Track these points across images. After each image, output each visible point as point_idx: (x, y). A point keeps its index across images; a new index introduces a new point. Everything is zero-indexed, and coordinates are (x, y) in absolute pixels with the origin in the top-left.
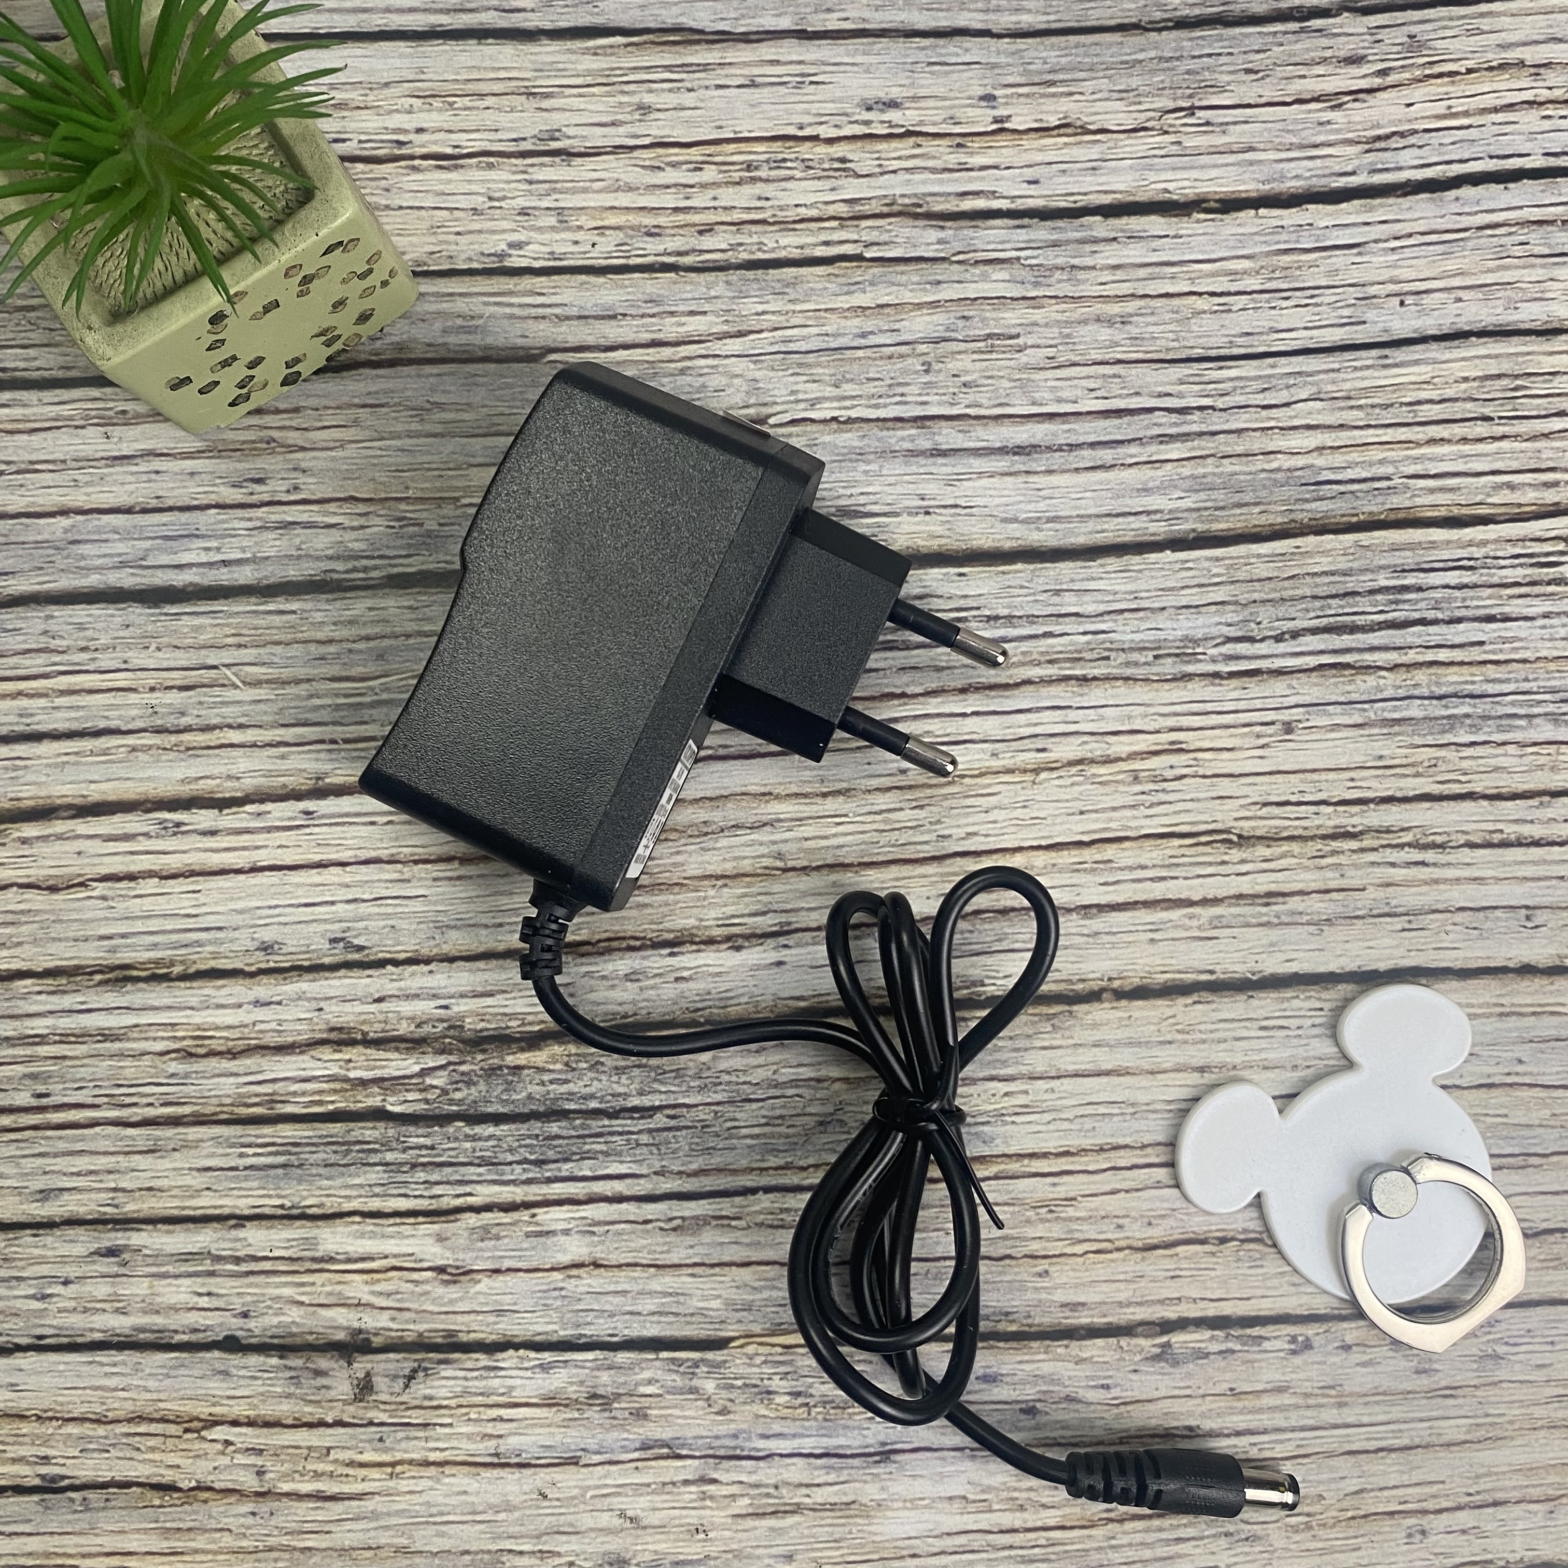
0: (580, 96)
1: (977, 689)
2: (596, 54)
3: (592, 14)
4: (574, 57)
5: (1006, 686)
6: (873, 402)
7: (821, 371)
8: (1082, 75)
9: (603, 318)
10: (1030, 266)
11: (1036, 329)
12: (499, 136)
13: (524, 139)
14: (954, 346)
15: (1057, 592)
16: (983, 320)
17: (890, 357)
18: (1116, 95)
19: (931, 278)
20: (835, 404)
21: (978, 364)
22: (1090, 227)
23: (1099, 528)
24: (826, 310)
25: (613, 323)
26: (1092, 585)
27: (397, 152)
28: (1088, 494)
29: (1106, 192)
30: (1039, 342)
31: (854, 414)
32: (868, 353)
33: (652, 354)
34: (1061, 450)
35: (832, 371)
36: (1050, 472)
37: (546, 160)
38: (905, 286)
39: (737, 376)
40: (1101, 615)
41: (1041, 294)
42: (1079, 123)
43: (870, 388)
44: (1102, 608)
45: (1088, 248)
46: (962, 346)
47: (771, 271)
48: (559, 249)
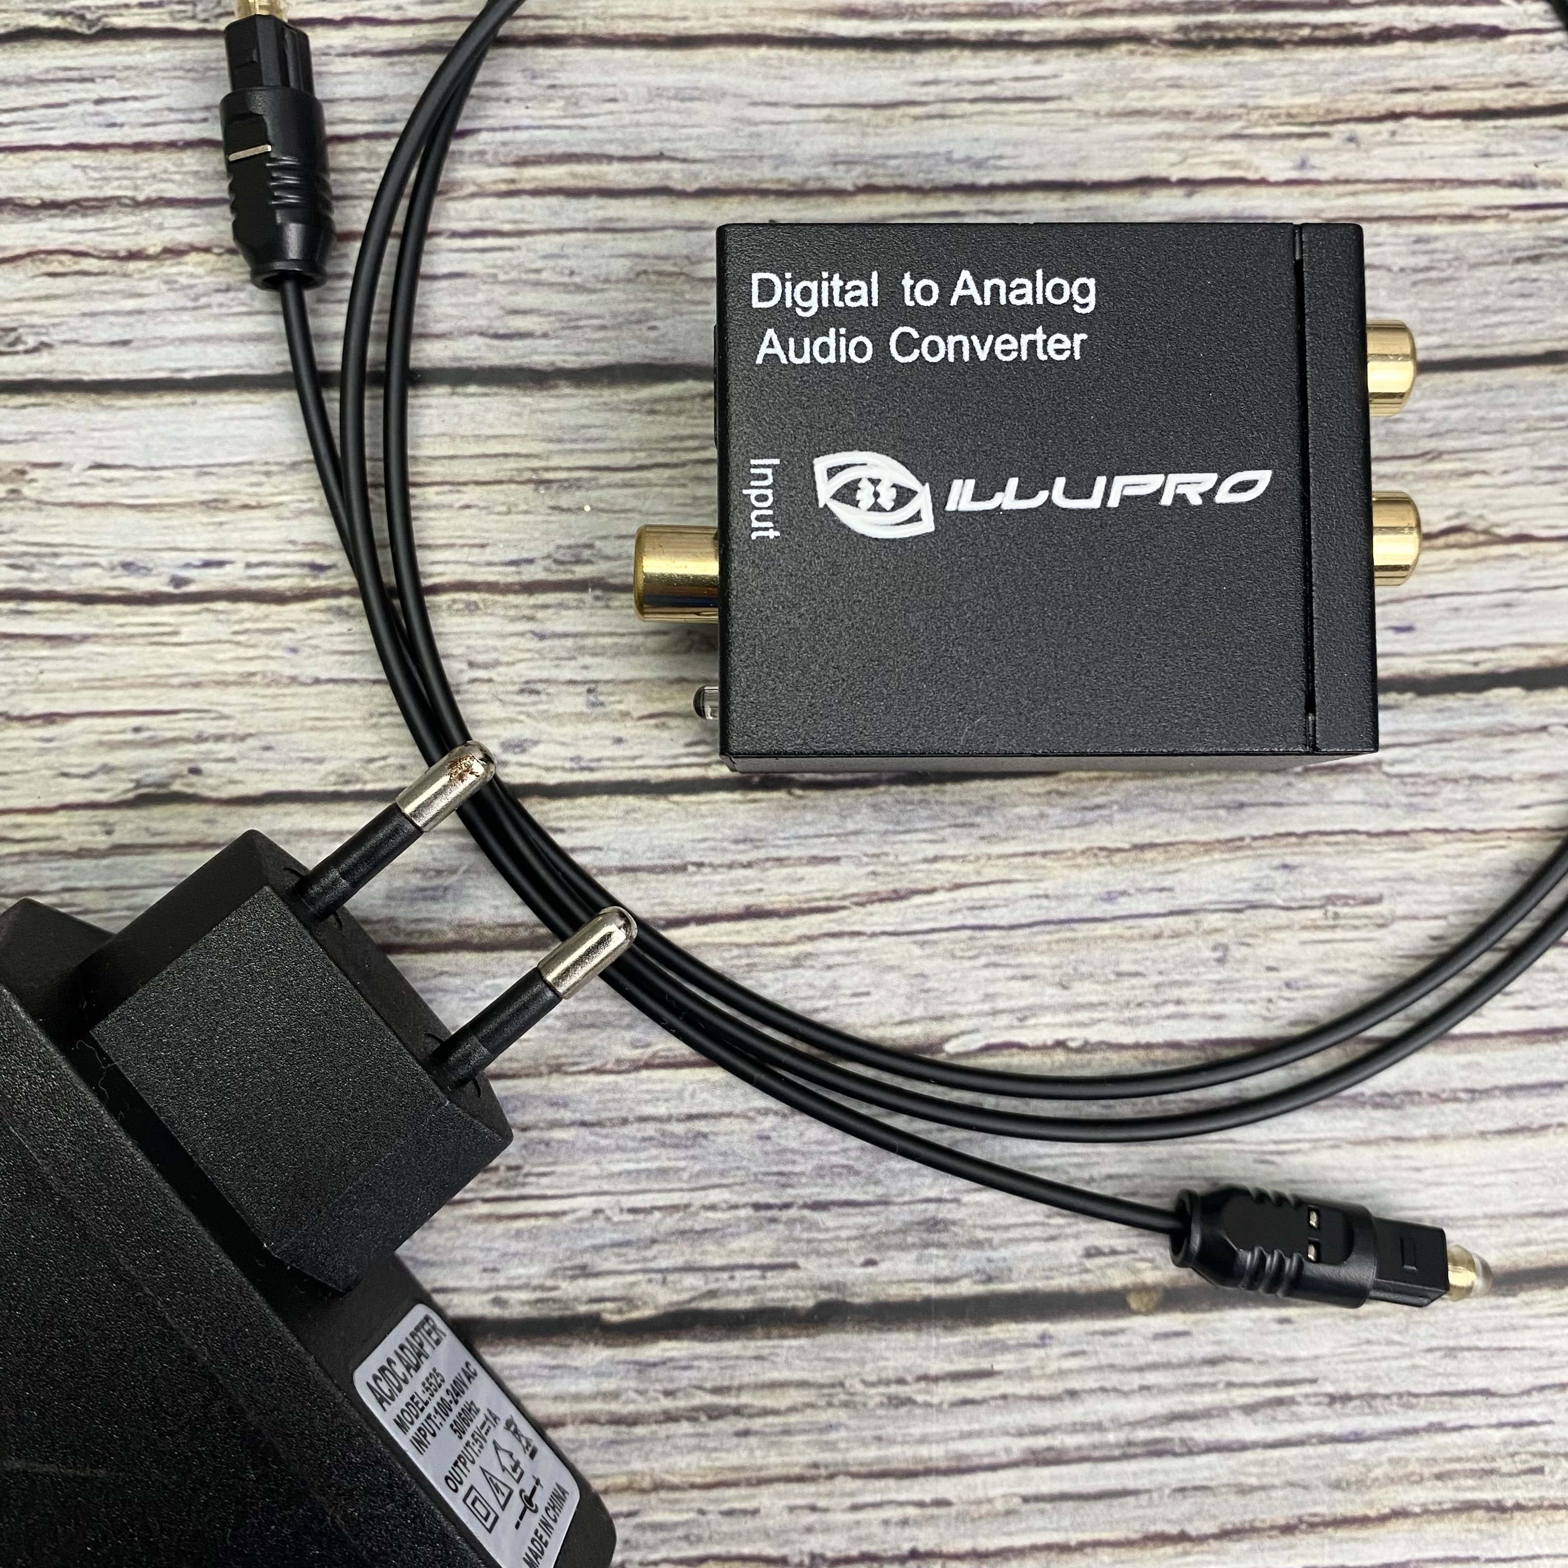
0: (626, 485)
1: (1312, 1526)
2: (652, 412)
3: (646, 341)
4: (614, 418)
5: (1363, 1521)
6: (1127, 1014)
7: (1036, 959)
8: (1484, 441)
9: (664, 870)
10: (1400, 776)
11: (1411, 886)
12: (487, 555)
13: (530, 561)
14: (1267, 917)
15: (1451, 1352)
16: (1320, 871)
17: (1157, 937)
18: (1546, 476)
19: (1227, 798)
20: (1062, 1018)
21: (1310, 950)
22: (1501, 707)
23: (1521, 1237)
24: (1045, 854)
25: (681, 878)
26: (1511, 1340)
27: (311, 583)
28: (1503, 1178)
29: (1527, 646)
30: (1415, 908)
31: (1094, 1035)
32: (1119, 927)
33: (746, 931)
34: (1456, 1100)
35: (1056, 961)
36: (1436, 1138)
37: (568, 597)
38: (1182, 812)
39: (891, 968)
40: (1528, 1392)
41: (1419, 825)
42: (1481, 525)
43: (1125, 990)
44: (1529, 1380)
45: (1498, 744)
46: (1283, 917)
47: (949, 787)
48: (590, 752)
